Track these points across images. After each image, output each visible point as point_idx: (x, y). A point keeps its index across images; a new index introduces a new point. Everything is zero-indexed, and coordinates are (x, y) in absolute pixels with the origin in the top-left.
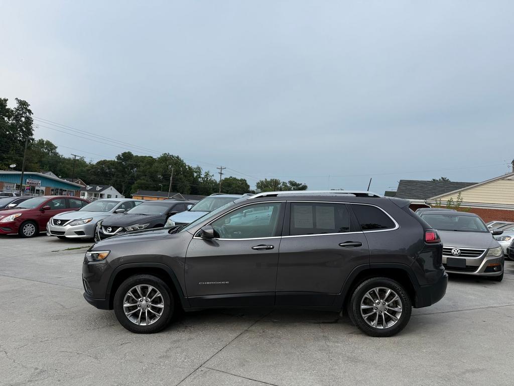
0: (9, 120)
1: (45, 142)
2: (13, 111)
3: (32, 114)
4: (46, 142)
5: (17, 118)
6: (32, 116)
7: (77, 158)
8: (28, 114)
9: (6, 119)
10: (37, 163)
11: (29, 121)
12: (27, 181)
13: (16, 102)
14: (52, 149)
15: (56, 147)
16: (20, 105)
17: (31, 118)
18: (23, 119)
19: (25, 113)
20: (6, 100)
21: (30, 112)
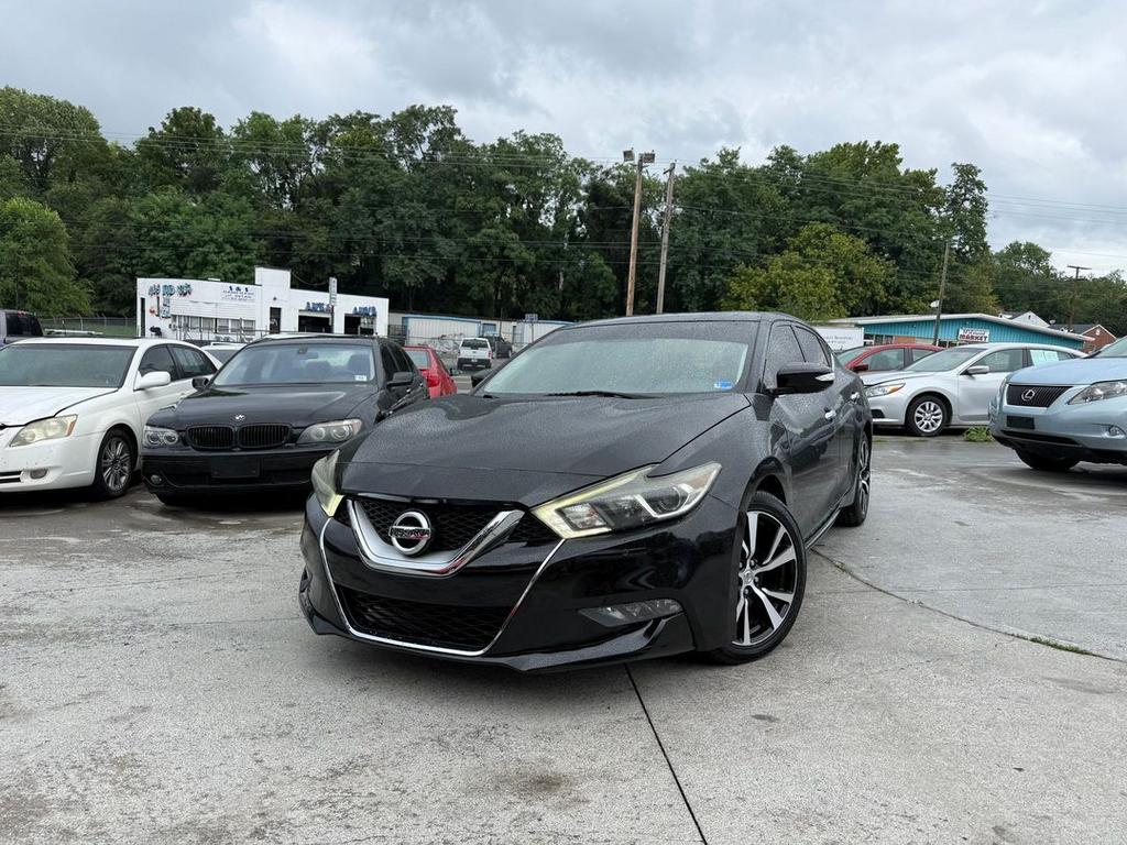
0: (940, 212)
1: (1022, 247)
2: (945, 192)
3: (986, 189)
4: (1026, 246)
5: (955, 203)
6: (985, 194)
7: (1083, 273)
8: (976, 191)
9: (933, 210)
10: (991, 294)
11: (979, 208)
12: (961, 332)
13: (953, 170)
14: (1038, 261)
15: (1048, 255)
16: (962, 176)
17: (984, 199)
18: (967, 204)
19: (971, 191)
20: (933, 173)
21: (980, 185)
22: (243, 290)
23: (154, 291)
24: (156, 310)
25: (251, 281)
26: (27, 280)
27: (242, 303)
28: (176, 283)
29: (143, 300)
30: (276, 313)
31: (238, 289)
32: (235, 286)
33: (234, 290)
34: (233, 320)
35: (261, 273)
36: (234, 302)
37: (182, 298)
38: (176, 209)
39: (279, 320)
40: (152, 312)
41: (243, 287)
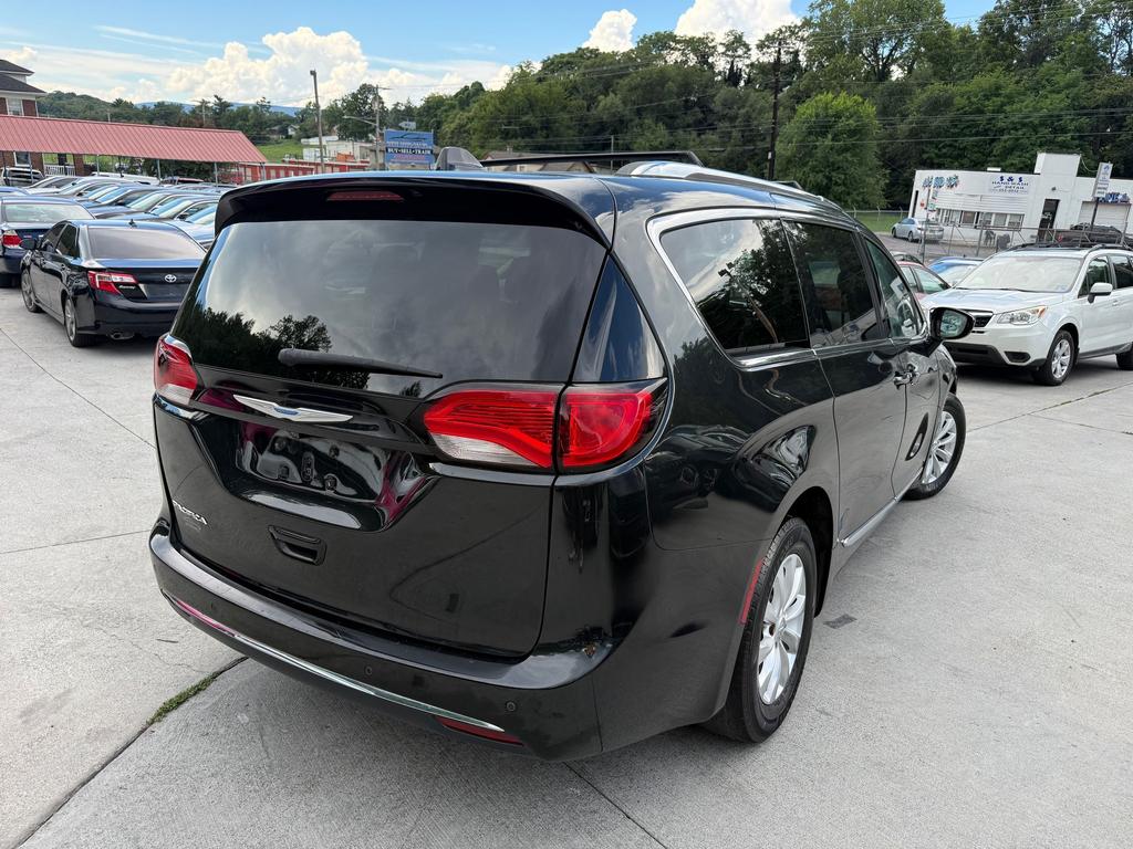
22: (1016, 180)
23: (927, 184)
24: (925, 202)
25: (1029, 168)
26: (834, 174)
27: (1013, 195)
28: (946, 174)
29: (917, 192)
30: (1051, 207)
31: (1011, 179)
32: (1006, 176)
33: (1005, 180)
34: (997, 214)
35: (1043, 159)
36: (1002, 194)
37: (950, 190)
38: (996, 91)
39: (1054, 214)
40: (922, 205)
41: (1016, 176)
